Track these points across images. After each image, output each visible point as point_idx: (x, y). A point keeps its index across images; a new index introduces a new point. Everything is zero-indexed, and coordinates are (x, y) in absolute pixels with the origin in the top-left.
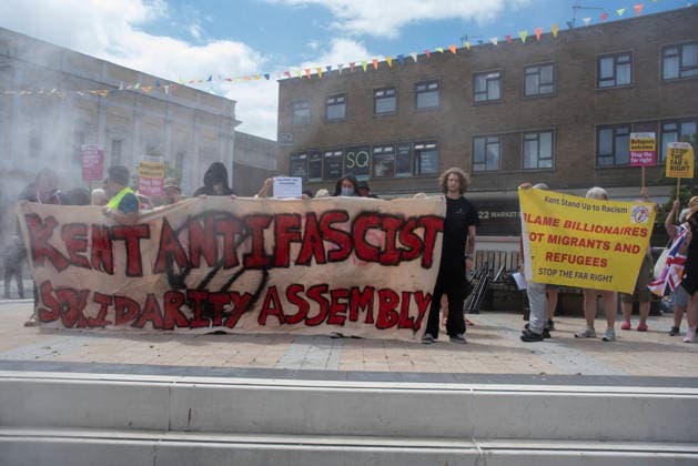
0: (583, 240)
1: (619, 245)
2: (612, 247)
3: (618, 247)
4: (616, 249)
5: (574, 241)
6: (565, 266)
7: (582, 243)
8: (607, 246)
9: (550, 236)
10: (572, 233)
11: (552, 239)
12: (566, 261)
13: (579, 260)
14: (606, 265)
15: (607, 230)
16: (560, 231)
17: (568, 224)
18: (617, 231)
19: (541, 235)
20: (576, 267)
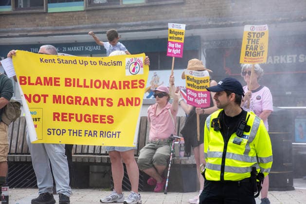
0: (86, 98)
1: (121, 99)
2: (115, 102)
3: (121, 103)
4: (119, 105)
5: (78, 100)
6: (74, 125)
7: (86, 102)
8: (110, 103)
9: (54, 96)
10: (73, 92)
11: (57, 99)
12: (74, 120)
13: (87, 118)
14: (113, 121)
15: (106, 84)
16: (62, 90)
17: (68, 82)
18: (114, 86)
19: (45, 96)
20: (84, 126)
